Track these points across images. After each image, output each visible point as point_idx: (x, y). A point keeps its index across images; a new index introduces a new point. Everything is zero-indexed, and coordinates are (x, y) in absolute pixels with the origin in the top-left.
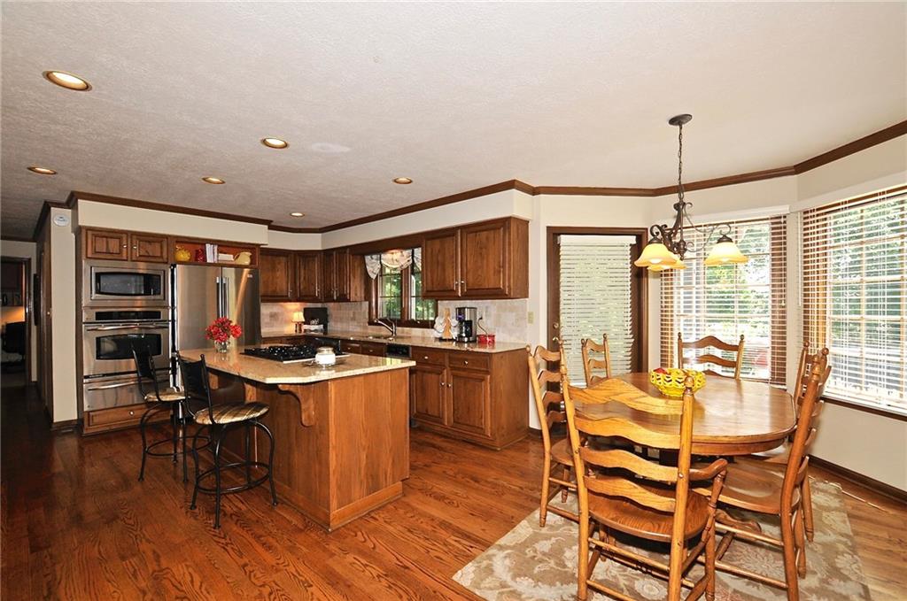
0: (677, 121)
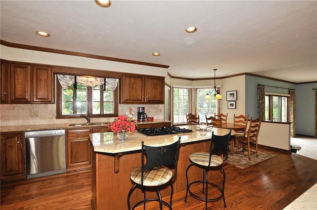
0: (215, 70)
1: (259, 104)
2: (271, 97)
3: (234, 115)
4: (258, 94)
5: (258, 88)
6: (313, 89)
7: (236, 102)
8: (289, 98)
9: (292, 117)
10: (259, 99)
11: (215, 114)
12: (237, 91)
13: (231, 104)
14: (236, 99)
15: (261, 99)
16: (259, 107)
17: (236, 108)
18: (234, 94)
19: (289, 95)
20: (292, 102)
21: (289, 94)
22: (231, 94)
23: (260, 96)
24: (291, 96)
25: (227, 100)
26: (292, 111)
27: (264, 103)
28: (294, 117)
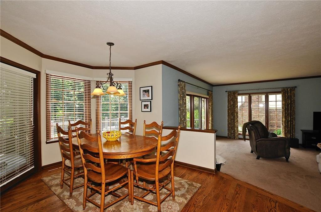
0: (111, 44)
1: (180, 105)
2: (192, 97)
3: (145, 123)
4: (179, 92)
5: (179, 85)
6: (226, 91)
7: (151, 102)
8: (207, 99)
9: (210, 119)
10: (180, 98)
11: (120, 121)
12: (152, 87)
13: (145, 105)
14: (151, 99)
15: (181, 98)
16: (179, 109)
17: (151, 111)
18: (148, 91)
19: (208, 97)
20: (210, 104)
21: (208, 95)
22: (145, 91)
23: (180, 95)
24: (209, 97)
25: (140, 100)
26: (210, 113)
27: (185, 103)
28: (212, 119)
